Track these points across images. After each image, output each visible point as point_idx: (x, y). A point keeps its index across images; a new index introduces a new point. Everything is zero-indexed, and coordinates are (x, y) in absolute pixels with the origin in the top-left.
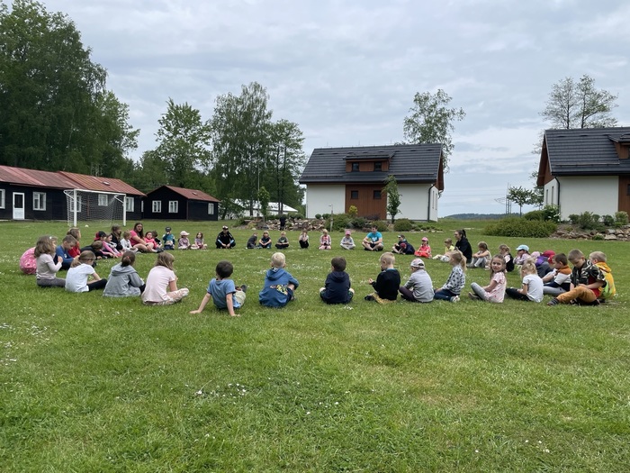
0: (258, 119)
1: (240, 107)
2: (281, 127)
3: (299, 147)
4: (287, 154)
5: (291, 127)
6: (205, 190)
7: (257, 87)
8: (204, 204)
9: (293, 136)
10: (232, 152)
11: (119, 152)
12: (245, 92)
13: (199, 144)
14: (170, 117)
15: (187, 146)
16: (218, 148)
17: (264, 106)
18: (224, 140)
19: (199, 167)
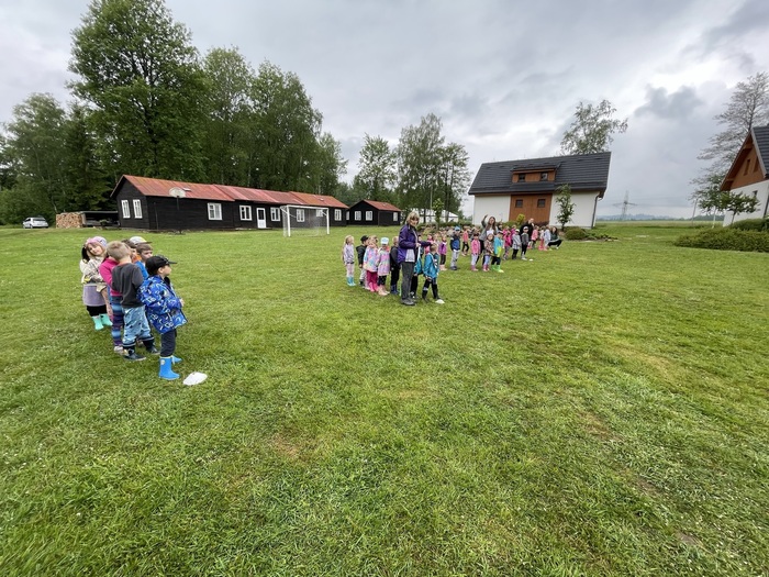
0: (432, 145)
1: (419, 136)
2: (450, 150)
3: (464, 165)
4: (455, 172)
5: (459, 149)
6: (392, 202)
7: (433, 118)
8: (391, 213)
9: (460, 157)
10: (412, 172)
11: (335, 177)
12: (424, 123)
13: (388, 168)
14: (368, 148)
15: (379, 170)
16: (402, 170)
17: (438, 133)
18: (406, 163)
19: (388, 186)
